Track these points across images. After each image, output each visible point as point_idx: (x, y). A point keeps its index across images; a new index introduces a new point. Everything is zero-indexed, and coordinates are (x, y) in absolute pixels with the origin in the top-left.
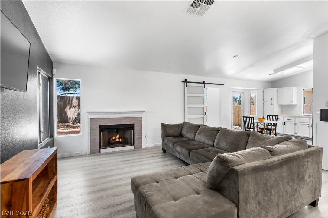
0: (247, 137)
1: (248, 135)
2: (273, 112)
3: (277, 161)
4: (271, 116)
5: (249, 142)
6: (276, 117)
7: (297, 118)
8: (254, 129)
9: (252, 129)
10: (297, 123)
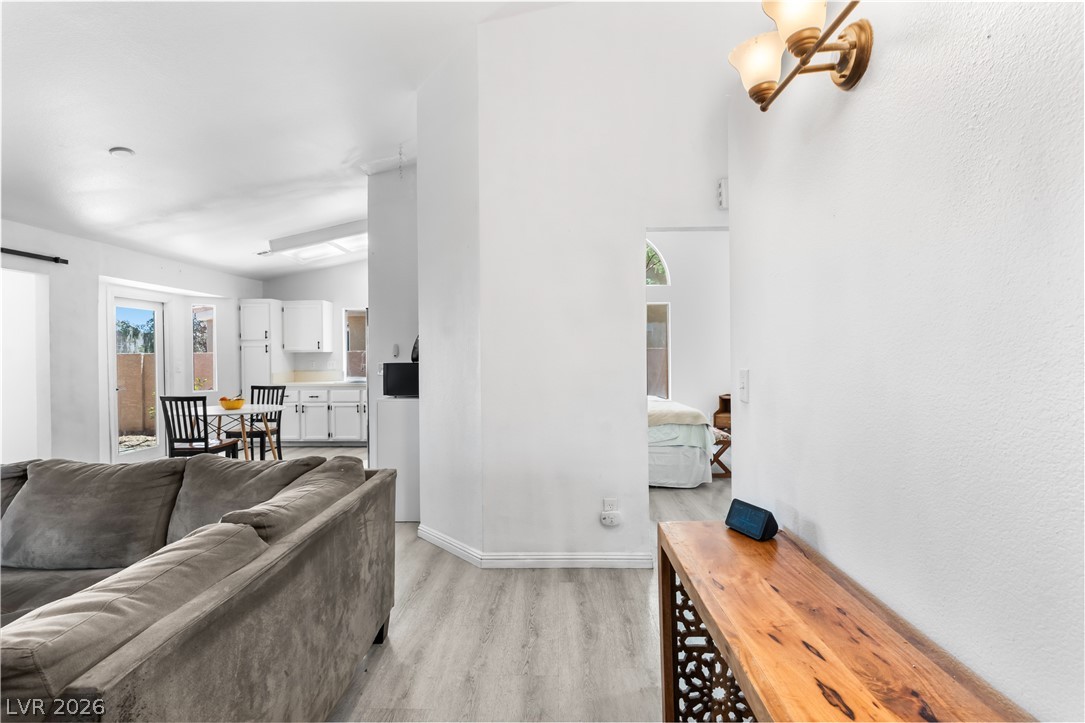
0: (171, 483)
1: (178, 475)
2: (271, 375)
3: (284, 557)
4: (264, 388)
5: (181, 502)
6: (280, 391)
7: (332, 392)
8: (205, 440)
9: (199, 440)
10: (333, 405)
